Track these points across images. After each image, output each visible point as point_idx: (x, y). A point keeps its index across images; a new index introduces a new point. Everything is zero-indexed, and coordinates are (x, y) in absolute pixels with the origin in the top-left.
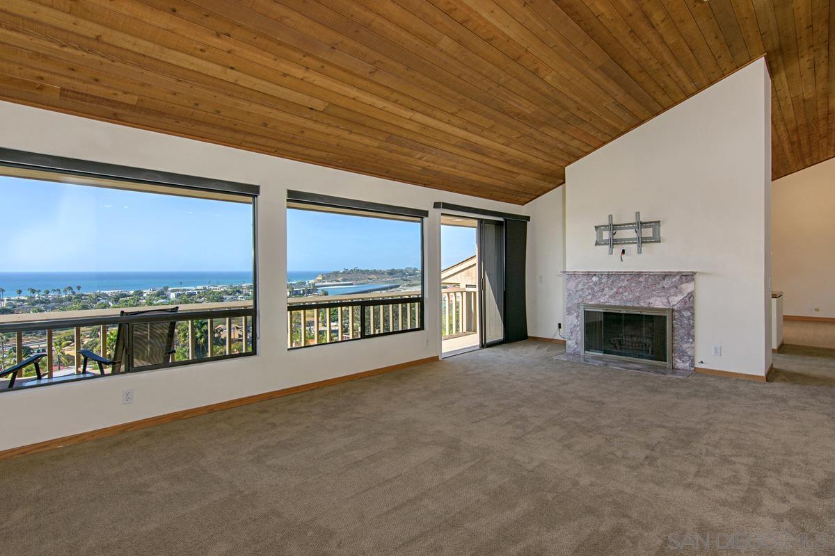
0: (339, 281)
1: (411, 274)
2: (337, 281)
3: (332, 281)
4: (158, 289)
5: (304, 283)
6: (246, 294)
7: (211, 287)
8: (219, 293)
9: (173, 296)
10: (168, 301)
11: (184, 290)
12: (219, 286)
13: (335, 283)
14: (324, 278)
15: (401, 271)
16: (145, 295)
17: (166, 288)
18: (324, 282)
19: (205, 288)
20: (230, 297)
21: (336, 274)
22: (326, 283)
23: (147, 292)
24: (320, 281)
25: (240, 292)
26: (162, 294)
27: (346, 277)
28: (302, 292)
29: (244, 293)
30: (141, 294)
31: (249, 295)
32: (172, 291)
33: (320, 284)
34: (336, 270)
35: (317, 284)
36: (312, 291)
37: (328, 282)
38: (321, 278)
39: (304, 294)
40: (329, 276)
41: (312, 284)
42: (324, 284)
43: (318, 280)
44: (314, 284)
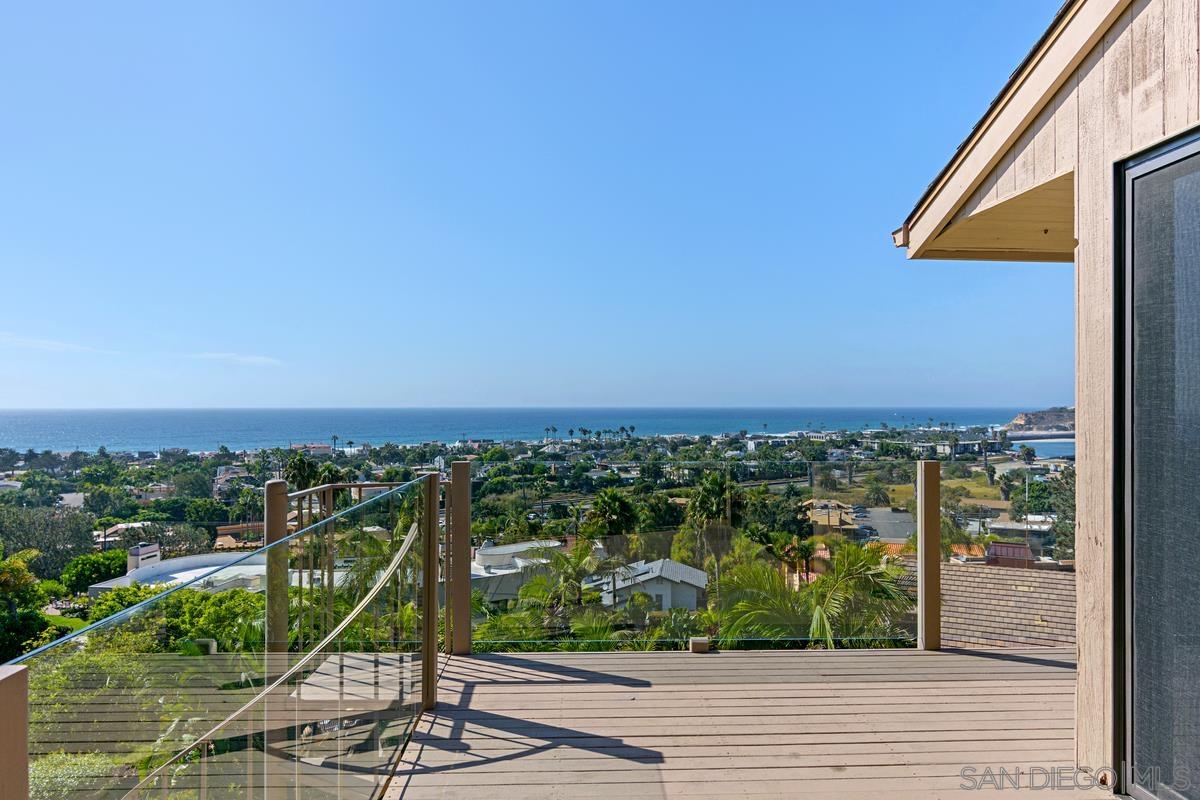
2: (1059, 428)
3: (1047, 429)
4: (733, 435)
5: (984, 431)
6: (867, 449)
7: (811, 434)
8: (823, 443)
9: (751, 445)
10: (742, 454)
11: (769, 437)
12: (824, 433)
13: (1054, 432)
14: (1029, 422)
16: (714, 443)
17: (744, 433)
18: (1030, 429)
19: (801, 435)
20: (840, 451)
21: (1058, 412)
22: (1035, 432)
23: (719, 437)
24: (1019, 427)
25: (857, 444)
26: (735, 443)
28: (976, 448)
29: (865, 445)
30: (707, 440)
31: (872, 450)
32: (751, 439)
33: (1021, 433)
34: (1059, 405)
35: (1008, 434)
36: (1001, 445)
37: (1039, 429)
38: (1022, 423)
39: (980, 453)
40: (1042, 418)
41: (1001, 433)
42: (1029, 433)
43: (1016, 426)
44: (1003, 433)
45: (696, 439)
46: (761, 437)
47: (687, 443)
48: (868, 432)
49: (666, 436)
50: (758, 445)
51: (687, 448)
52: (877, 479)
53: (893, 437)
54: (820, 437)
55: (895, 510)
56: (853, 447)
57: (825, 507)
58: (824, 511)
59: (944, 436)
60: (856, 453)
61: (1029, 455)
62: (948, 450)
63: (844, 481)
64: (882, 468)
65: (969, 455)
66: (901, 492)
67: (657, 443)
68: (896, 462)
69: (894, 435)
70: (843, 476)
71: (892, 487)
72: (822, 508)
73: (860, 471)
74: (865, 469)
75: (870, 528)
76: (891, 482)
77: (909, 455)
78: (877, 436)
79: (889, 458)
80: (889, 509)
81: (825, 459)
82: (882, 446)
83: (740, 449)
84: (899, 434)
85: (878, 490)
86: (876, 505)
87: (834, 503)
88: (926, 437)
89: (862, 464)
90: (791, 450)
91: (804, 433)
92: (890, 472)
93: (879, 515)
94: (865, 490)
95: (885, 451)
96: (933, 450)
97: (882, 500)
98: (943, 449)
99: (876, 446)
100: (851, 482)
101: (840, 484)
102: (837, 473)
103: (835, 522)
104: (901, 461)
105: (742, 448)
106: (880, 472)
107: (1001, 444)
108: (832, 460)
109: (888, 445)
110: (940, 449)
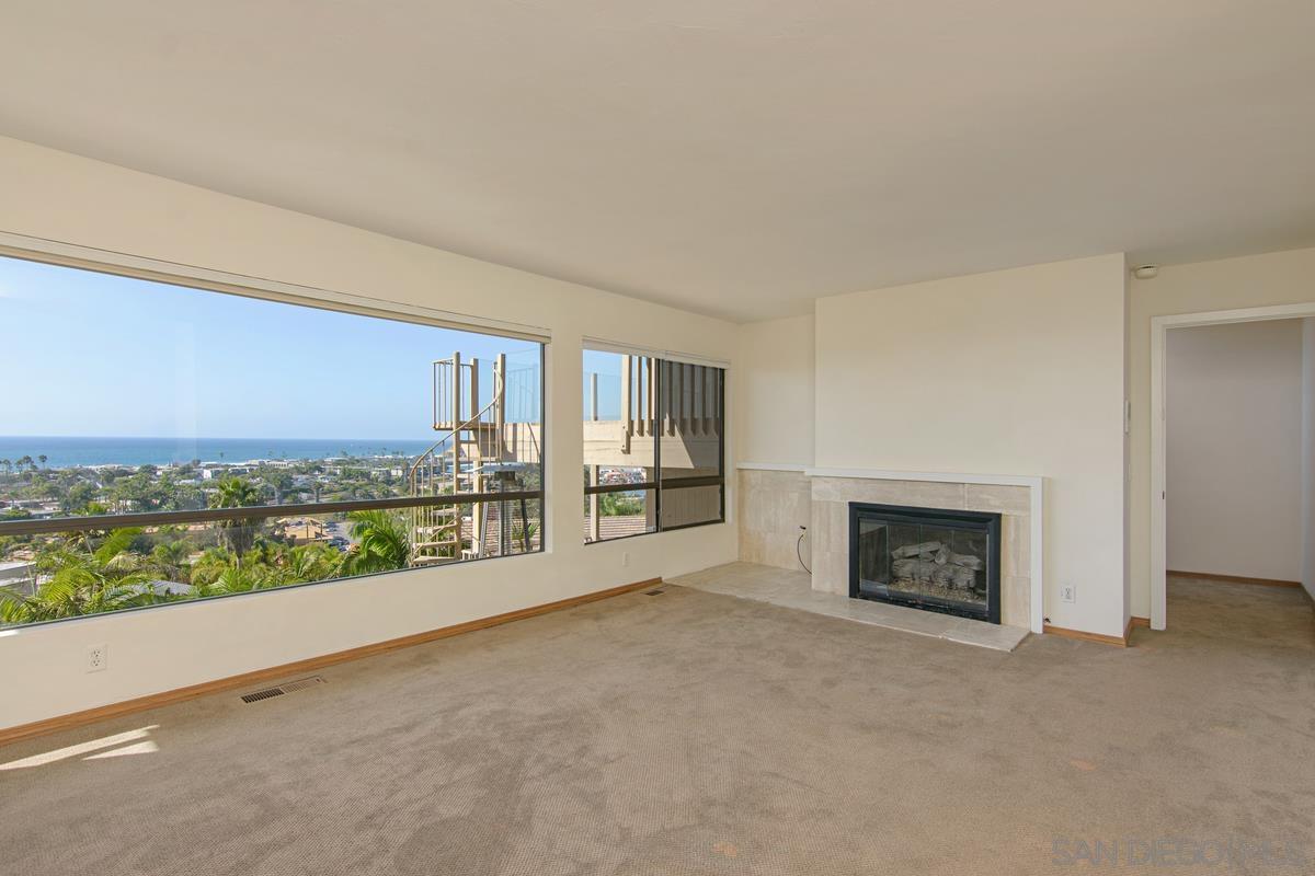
45: (137, 469)
46: (217, 466)
47: (126, 473)
48: (328, 460)
49: (93, 467)
50: (215, 474)
51: (125, 478)
53: (353, 464)
54: (286, 464)
56: (317, 473)
57: (300, 523)
58: (299, 527)
59: (396, 463)
60: (320, 478)
62: (400, 473)
64: (345, 489)
67: (80, 474)
68: (357, 484)
69: (353, 462)
70: (310, 498)
72: (297, 525)
73: (325, 493)
74: (331, 491)
75: (342, 539)
77: (368, 479)
78: (338, 463)
81: (292, 484)
82: (344, 472)
83: (195, 478)
84: (358, 461)
86: (344, 520)
87: (307, 519)
88: (380, 463)
89: (326, 487)
90: (253, 477)
93: (347, 528)
95: (347, 475)
96: (389, 473)
98: (397, 473)
99: (338, 472)
102: (304, 495)
103: (312, 535)
104: (361, 482)
105: (199, 476)
106: (344, 493)
108: (297, 485)
109: (350, 470)
110: (394, 473)
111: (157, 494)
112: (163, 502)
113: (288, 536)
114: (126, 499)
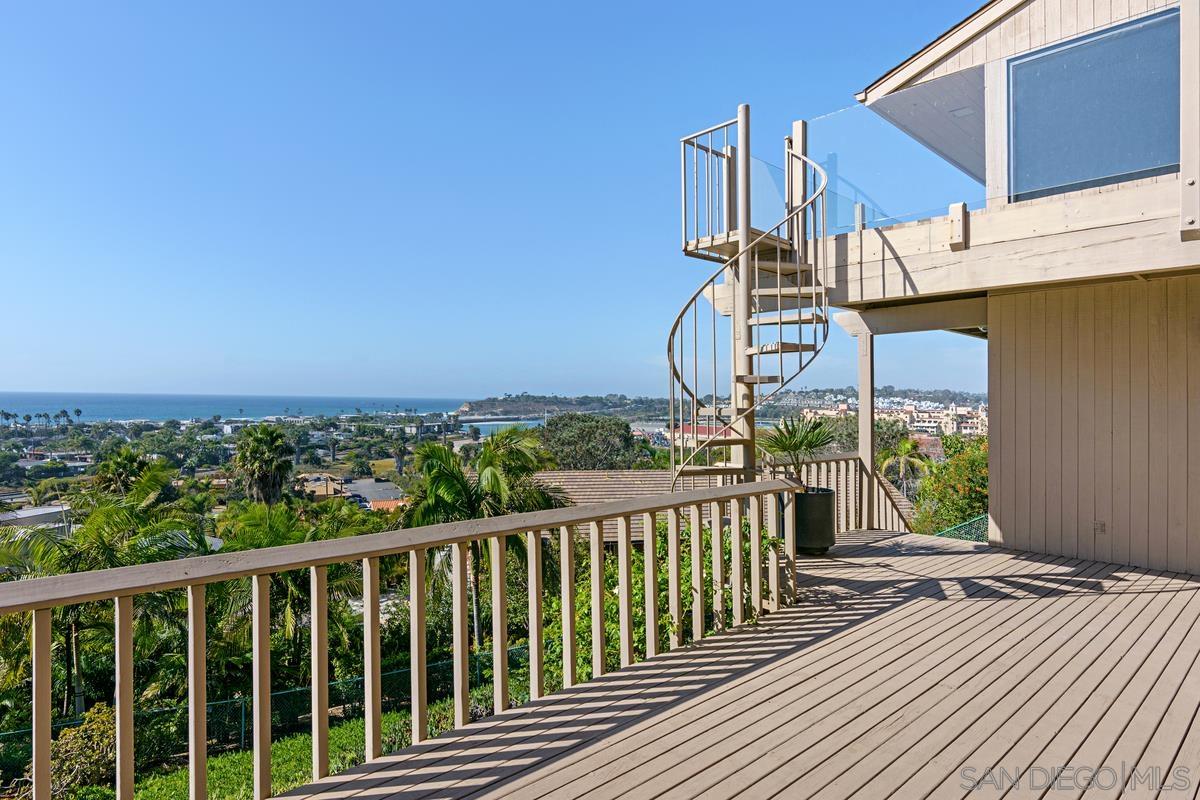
0: (497, 415)
1: (615, 406)
2: (493, 414)
3: (485, 414)
4: (205, 420)
5: (441, 415)
6: (345, 430)
7: (289, 419)
8: (303, 427)
9: (227, 429)
10: (219, 437)
11: (246, 422)
12: (302, 418)
13: (489, 417)
14: (472, 409)
15: (600, 400)
16: (183, 428)
17: (217, 419)
18: (473, 415)
19: (279, 420)
20: (320, 433)
21: (492, 402)
22: (476, 417)
23: (187, 422)
24: (465, 413)
25: (336, 427)
26: (208, 427)
27: (509, 408)
28: (436, 429)
29: (343, 427)
30: (175, 425)
31: (350, 431)
32: (227, 423)
33: (467, 417)
34: (493, 396)
35: (460, 418)
36: (453, 427)
37: (479, 415)
38: (467, 409)
39: (440, 432)
40: (481, 406)
41: (454, 416)
42: (472, 418)
43: (462, 412)
44: (456, 417)
45: (162, 424)
46: (236, 422)
47: (152, 428)
48: (343, 417)
49: (122, 422)
50: (235, 430)
51: (151, 433)
52: (357, 456)
53: (367, 420)
54: (302, 421)
55: (378, 480)
56: (332, 430)
58: (318, 483)
59: (411, 420)
60: (335, 435)
61: (476, 433)
62: (414, 430)
63: (327, 459)
64: (360, 446)
65: (431, 435)
66: (380, 466)
67: (110, 428)
68: (372, 441)
70: (326, 455)
71: (371, 462)
72: (316, 480)
73: (341, 450)
74: (346, 448)
75: (360, 496)
76: (371, 458)
77: (383, 435)
78: (352, 420)
79: (366, 439)
80: (373, 480)
81: (308, 440)
82: (359, 428)
83: (216, 432)
84: (372, 418)
85: (361, 465)
86: (361, 478)
87: (326, 475)
88: (394, 420)
89: (342, 444)
91: (282, 418)
92: (369, 449)
93: (364, 485)
94: (349, 465)
95: (362, 432)
96: (402, 430)
97: (366, 472)
98: (411, 430)
99: (353, 428)
100: (334, 460)
101: (325, 461)
102: (320, 452)
103: (331, 491)
104: (376, 440)
105: (220, 431)
106: (359, 450)
107: (455, 425)
108: (313, 441)
109: (365, 427)
110: (408, 430)
111: (181, 449)
112: (187, 456)
113: (308, 491)
114: (153, 452)
